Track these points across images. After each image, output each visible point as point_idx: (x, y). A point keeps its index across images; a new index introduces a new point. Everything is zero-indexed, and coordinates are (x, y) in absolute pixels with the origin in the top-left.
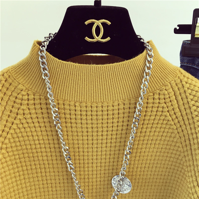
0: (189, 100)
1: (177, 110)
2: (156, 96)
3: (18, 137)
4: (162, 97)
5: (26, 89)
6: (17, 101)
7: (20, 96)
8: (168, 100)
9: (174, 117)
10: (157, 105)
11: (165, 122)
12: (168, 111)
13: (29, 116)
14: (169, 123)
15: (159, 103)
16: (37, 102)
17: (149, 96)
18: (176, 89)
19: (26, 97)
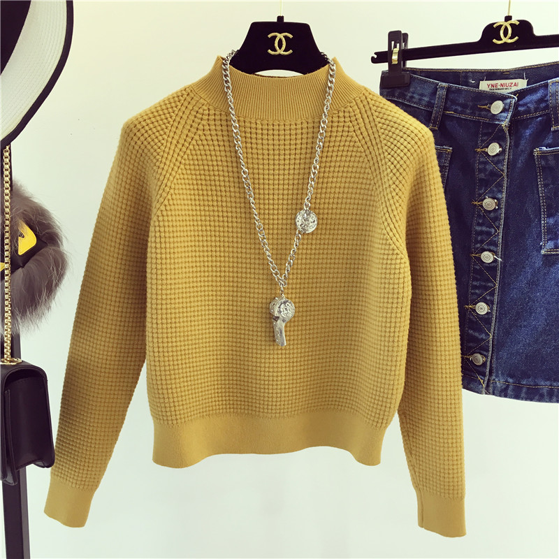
0: (375, 117)
1: (363, 129)
2: (341, 114)
3: (196, 155)
4: (347, 114)
5: (208, 103)
6: (198, 115)
7: (201, 111)
8: (353, 119)
9: (361, 137)
10: (342, 124)
11: (352, 144)
12: (354, 131)
13: (209, 132)
14: (356, 144)
15: (345, 122)
16: (218, 117)
17: (334, 114)
18: (361, 106)
19: (207, 112)
